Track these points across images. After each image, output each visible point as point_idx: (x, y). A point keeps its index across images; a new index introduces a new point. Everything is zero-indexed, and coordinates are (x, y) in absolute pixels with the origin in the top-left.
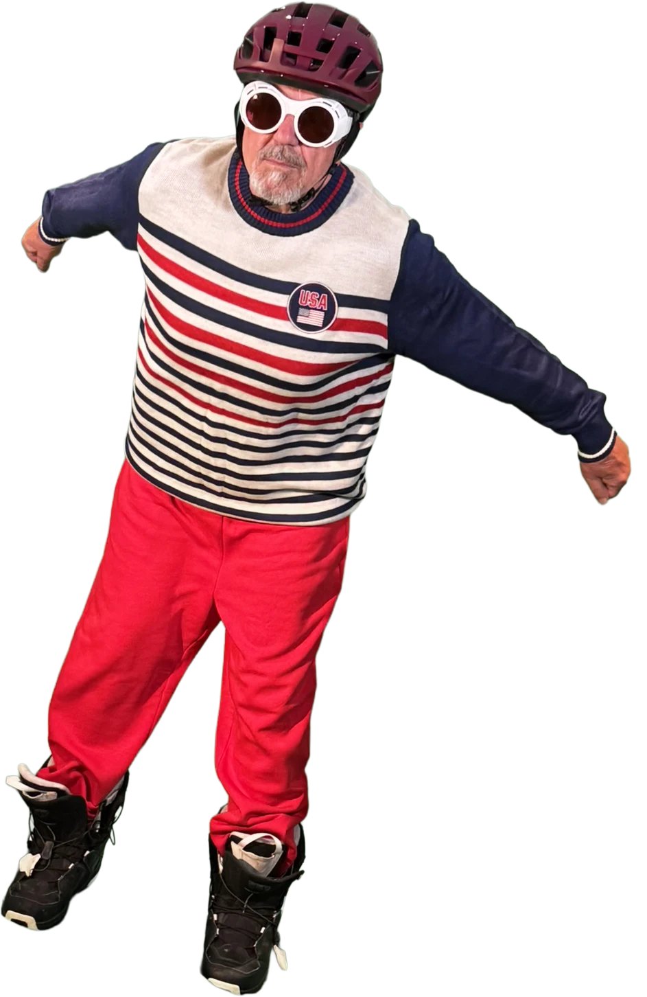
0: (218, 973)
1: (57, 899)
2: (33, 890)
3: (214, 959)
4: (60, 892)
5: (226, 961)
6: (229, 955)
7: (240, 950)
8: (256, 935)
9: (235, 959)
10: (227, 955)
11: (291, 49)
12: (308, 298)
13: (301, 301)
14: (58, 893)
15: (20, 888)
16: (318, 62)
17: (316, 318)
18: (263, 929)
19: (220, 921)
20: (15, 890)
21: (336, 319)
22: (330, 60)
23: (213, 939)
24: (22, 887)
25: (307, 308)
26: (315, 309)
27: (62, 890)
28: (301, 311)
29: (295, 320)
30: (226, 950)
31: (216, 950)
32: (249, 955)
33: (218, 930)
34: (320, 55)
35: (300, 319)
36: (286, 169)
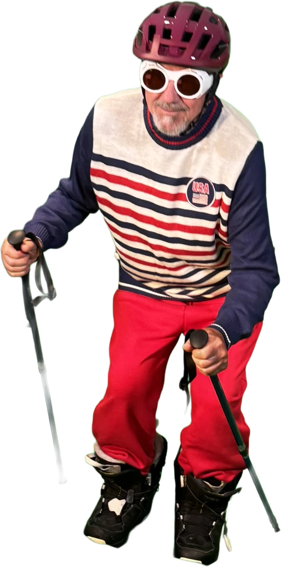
0: (186, 554)
1: (122, 529)
2: (105, 522)
3: (183, 544)
4: (124, 525)
5: (191, 545)
6: (193, 541)
7: (201, 538)
8: (210, 527)
9: (198, 544)
10: (192, 541)
11: (166, 42)
12: (197, 187)
13: (194, 189)
14: (122, 524)
15: (96, 521)
16: (184, 49)
17: (203, 200)
18: (214, 523)
19: (185, 520)
20: (92, 522)
21: (216, 200)
22: (191, 46)
23: (181, 532)
24: (97, 520)
25: (198, 193)
26: (203, 194)
27: (125, 524)
28: (194, 195)
29: (191, 201)
30: (191, 538)
31: (184, 539)
32: (207, 540)
33: (184, 526)
34: (184, 44)
35: (194, 201)
36: (174, 114)
